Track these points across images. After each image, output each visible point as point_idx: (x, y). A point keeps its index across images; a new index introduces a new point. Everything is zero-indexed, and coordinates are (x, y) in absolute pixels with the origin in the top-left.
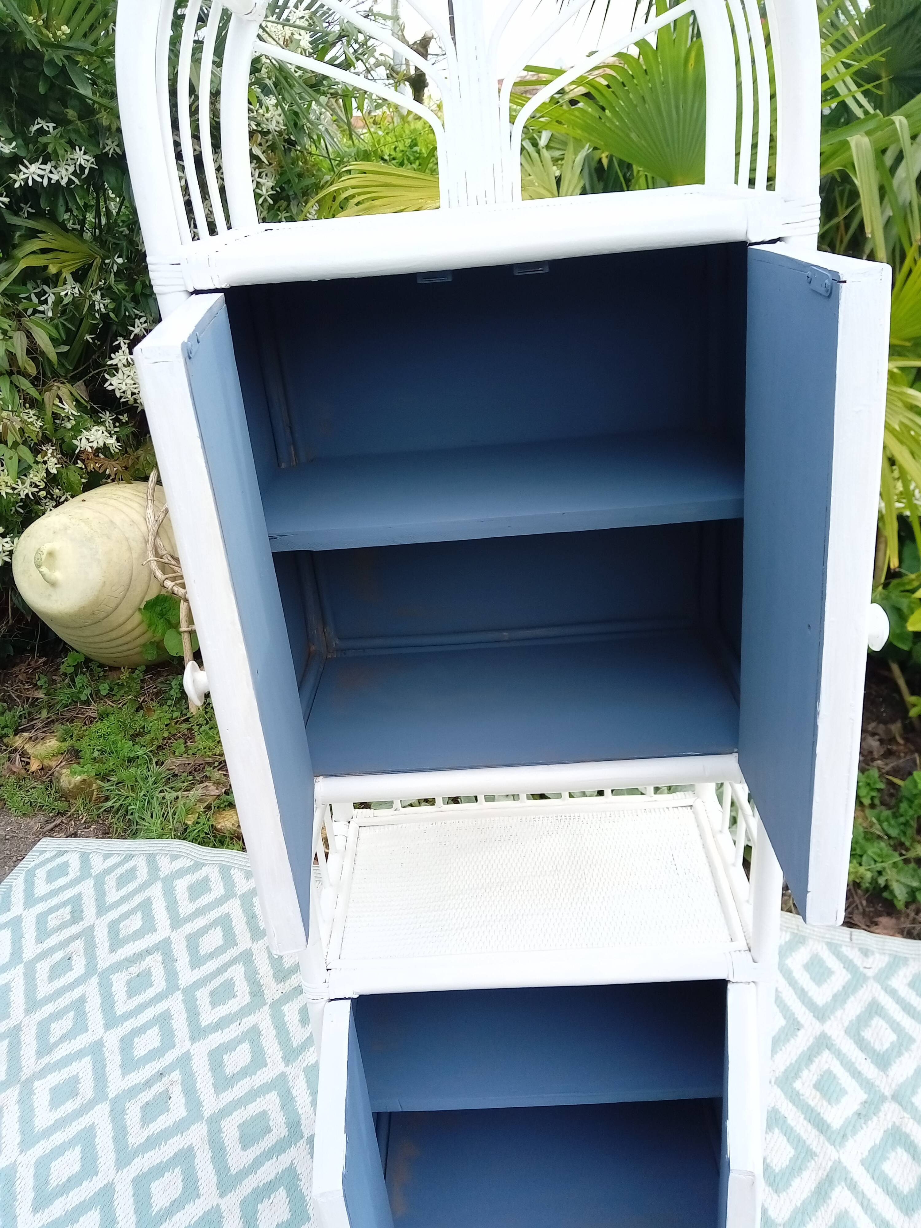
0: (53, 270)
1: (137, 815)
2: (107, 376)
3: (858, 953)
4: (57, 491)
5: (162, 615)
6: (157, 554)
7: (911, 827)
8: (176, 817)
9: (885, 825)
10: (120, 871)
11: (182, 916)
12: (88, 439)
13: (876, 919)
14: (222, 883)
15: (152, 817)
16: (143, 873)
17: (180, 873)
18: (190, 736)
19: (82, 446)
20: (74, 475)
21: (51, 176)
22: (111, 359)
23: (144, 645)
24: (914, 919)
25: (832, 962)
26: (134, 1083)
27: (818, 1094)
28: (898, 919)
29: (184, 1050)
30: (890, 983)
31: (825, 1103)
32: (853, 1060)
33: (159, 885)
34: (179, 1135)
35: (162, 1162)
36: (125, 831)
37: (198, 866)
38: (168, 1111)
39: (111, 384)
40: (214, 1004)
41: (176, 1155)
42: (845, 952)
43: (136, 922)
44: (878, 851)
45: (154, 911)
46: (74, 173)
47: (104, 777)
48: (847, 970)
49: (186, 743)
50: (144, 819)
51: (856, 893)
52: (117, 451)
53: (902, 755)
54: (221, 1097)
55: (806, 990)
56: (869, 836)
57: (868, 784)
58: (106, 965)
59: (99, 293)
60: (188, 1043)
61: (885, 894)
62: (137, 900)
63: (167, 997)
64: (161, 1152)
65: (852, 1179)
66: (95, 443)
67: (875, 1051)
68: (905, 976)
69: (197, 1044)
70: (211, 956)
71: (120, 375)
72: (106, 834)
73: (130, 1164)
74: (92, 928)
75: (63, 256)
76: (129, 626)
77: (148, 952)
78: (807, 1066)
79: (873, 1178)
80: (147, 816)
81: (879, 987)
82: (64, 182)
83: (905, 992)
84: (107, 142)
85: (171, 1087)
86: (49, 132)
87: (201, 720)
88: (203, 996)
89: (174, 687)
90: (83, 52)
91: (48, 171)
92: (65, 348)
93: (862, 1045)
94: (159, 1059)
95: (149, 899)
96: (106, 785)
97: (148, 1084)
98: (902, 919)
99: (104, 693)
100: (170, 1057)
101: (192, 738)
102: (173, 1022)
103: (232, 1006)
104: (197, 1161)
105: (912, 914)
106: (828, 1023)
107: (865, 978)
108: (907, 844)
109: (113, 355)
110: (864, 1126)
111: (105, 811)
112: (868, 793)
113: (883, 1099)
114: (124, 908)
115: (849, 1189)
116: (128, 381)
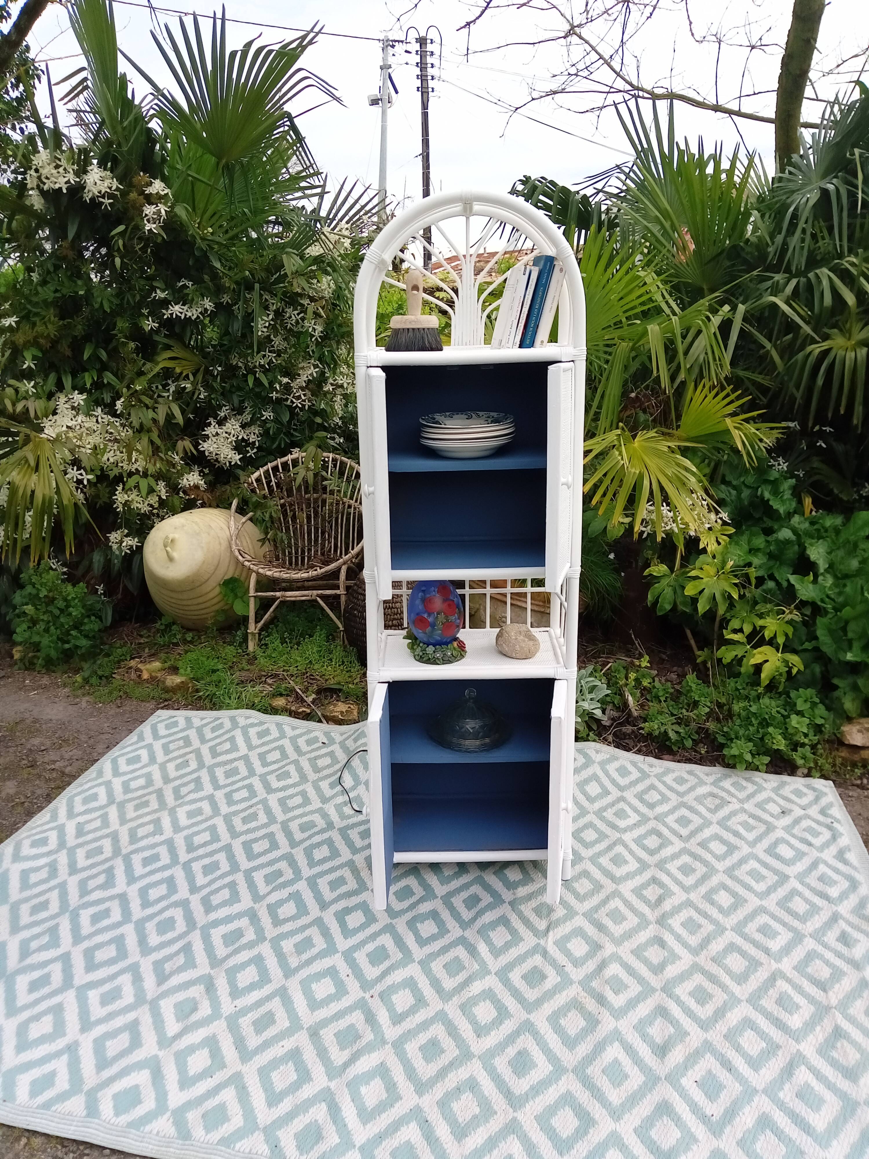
0: (178, 370)
2: (201, 442)
12: (187, 479)
19: (183, 483)
20: (176, 501)
21: (186, 313)
22: (206, 431)
39: (203, 447)
46: (201, 313)
52: (204, 489)
59: (204, 388)
66: (192, 482)
71: (210, 441)
75: (184, 362)
82: (193, 318)
84: (223, 296)
86: (189, 287)
91: (185, 310)
109: (206, 428)
116: (215, 446)
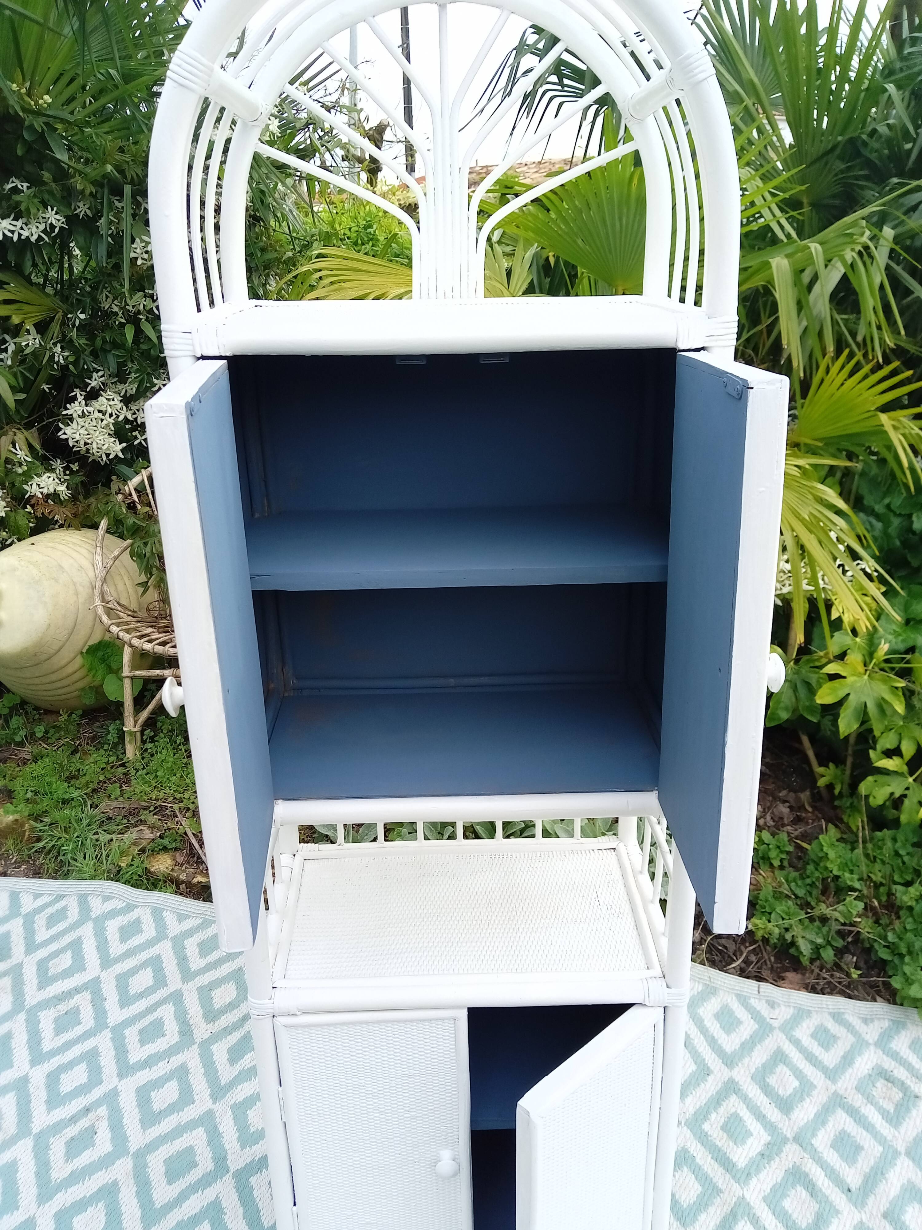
0: (16, 320)
1: (69, 856)
2: (61, 425)
3: (765, 1005)
4: (5, 533)
5: (103, 660)
6: (103, 600)
7: (817, 887)
8: (110, 859)
9: (793, 885)
10: (50, 910)
11: (112, 956)
12: (38, 485)
13: (783, 975)
14: (154, 925)
15: (85, 858)
16: (74, 913)
17: (113, 914)
18: (126, 780)
19: (33, 491)
20: (22, 519)
21: (21, 232)
22: (67, 409)
23: (83, 689)
24: (819, 975)
25: (740, 1012)
26: (59, 1119)
27: (725, 1135)
28: (803, 974)
29: (111, 1086)
30: (794, 1033)
31: (731, 1144)
32: (759, 1104)
33: (90, 925)
34: (104, 1170)
35: (85, 1197)
36: (56, 871)
37: (130, 908)
38: (93, 1146)
39: (65, 433)
40: (143, 1042)
41: (100, 1190)
42: (753, 1004)
43: (66, 961)
44: (786, 909)
45: (84, 951)
46: (44, 231)
47: (37, 818)
48: (755, 1020)
49: (121, 787)
50: (76, 860)
51: (765, 950)
52: (67, 498)
53: (810, 821)
54: (147, 1132)
55: (716, 1037)
56: (778, 895)
57: (778, 847)
58: (34, 1002)
59: (59, 345)
60: (116, 1080)
61: (792, 951)
62: (67, 939)
63: (95, 1035)
64: (85, 1187)
65: (754, 1214)
66: (46, 489)
67: (779, 1095)
68: (808, 1028)
69: (125, 1081)
70: (141, 995)
71: (74, 425)
72: (37, 874)
73: (52, 1199)
74: (20, 966)
75: (26, 308)
76: (70, 669)
77: (77, 990)
78: (715, 1109)
79: (774, 1214)
80: (80, 857)
81: (784, 1037)
82: (33, 239)
83: (807, 1041)
84: (78, 204)
85: (97, 1123)
86: (23, 191)
87: (138, 765)
88: (131, 1034)
89: (112, 732)
90: (62, 121)
91: (19, 227)
92: (22, 396)
93: (767, 1090)
94: (85, 1095)
95: (79, 938)
96: (39, 825)
97: (74, 1119)
98: (807, 975)
99: (39, 735)
100: (97, 1093)
101: (128, 782)
102: (101, 1059)
103: (161, 1044)
104: (121, 1196)
105: (817, 970)
106: (736, 1069)
107: (771, 1029)
108: (813, 903)
109: (68, 406)
110: (767, 1165)
111: (36, 851)
112: (778, 856)
113: (785, 1140)
114: (54, 947)
115: (751, 1223)
116: (82, 431)
